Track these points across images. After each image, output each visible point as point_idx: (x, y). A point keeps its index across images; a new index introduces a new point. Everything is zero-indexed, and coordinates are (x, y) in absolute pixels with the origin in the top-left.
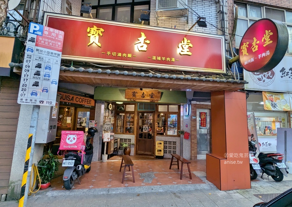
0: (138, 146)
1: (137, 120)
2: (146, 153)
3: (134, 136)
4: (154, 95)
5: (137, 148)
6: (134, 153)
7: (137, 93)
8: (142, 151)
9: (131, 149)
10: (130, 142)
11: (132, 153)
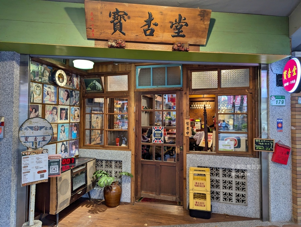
0: (139, 180)
1: (135, 113)
2: (162, 197)
3: (130, 152)
4: (187, 25)
5: (139, 184)
6: (130, 197)
7: (126, 17)
8: (152, 191)
9: (123, 186)
10: (121, 167)
11: (125, 196)
